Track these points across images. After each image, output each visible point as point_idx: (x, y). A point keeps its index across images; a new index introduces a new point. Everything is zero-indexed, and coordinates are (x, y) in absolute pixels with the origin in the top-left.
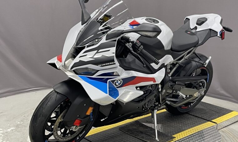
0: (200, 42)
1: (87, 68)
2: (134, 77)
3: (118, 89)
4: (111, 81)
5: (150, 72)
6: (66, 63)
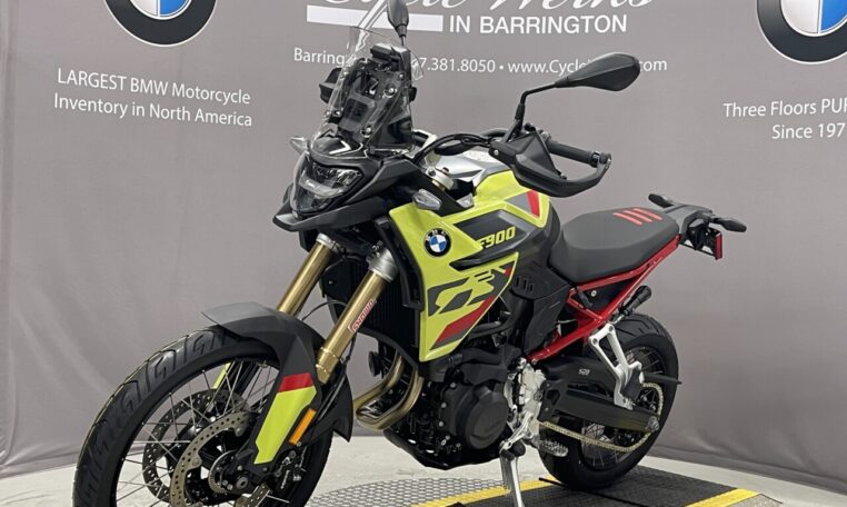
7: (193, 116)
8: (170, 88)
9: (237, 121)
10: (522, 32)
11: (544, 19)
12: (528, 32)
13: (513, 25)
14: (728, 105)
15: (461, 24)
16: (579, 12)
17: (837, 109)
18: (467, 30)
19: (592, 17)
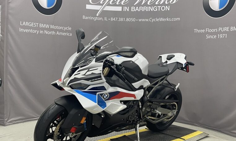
0: (170, 72)
1: (80, 84)
2: (118, 92)
3: (105, 101)
4: (100, 94)
5: (131, 90)
6: (64, 81)
7: (56, 33)
8: (50, 26)
9: (68, 34)
10: (142, 11)
11: (148, 7)
12: (144, 10)
13: (140, 9)
14: (195, 29)
15: (126, 9)
16: (157, 5)
17: (223, 30)
18: (128, 10)
19: (160, 7)
